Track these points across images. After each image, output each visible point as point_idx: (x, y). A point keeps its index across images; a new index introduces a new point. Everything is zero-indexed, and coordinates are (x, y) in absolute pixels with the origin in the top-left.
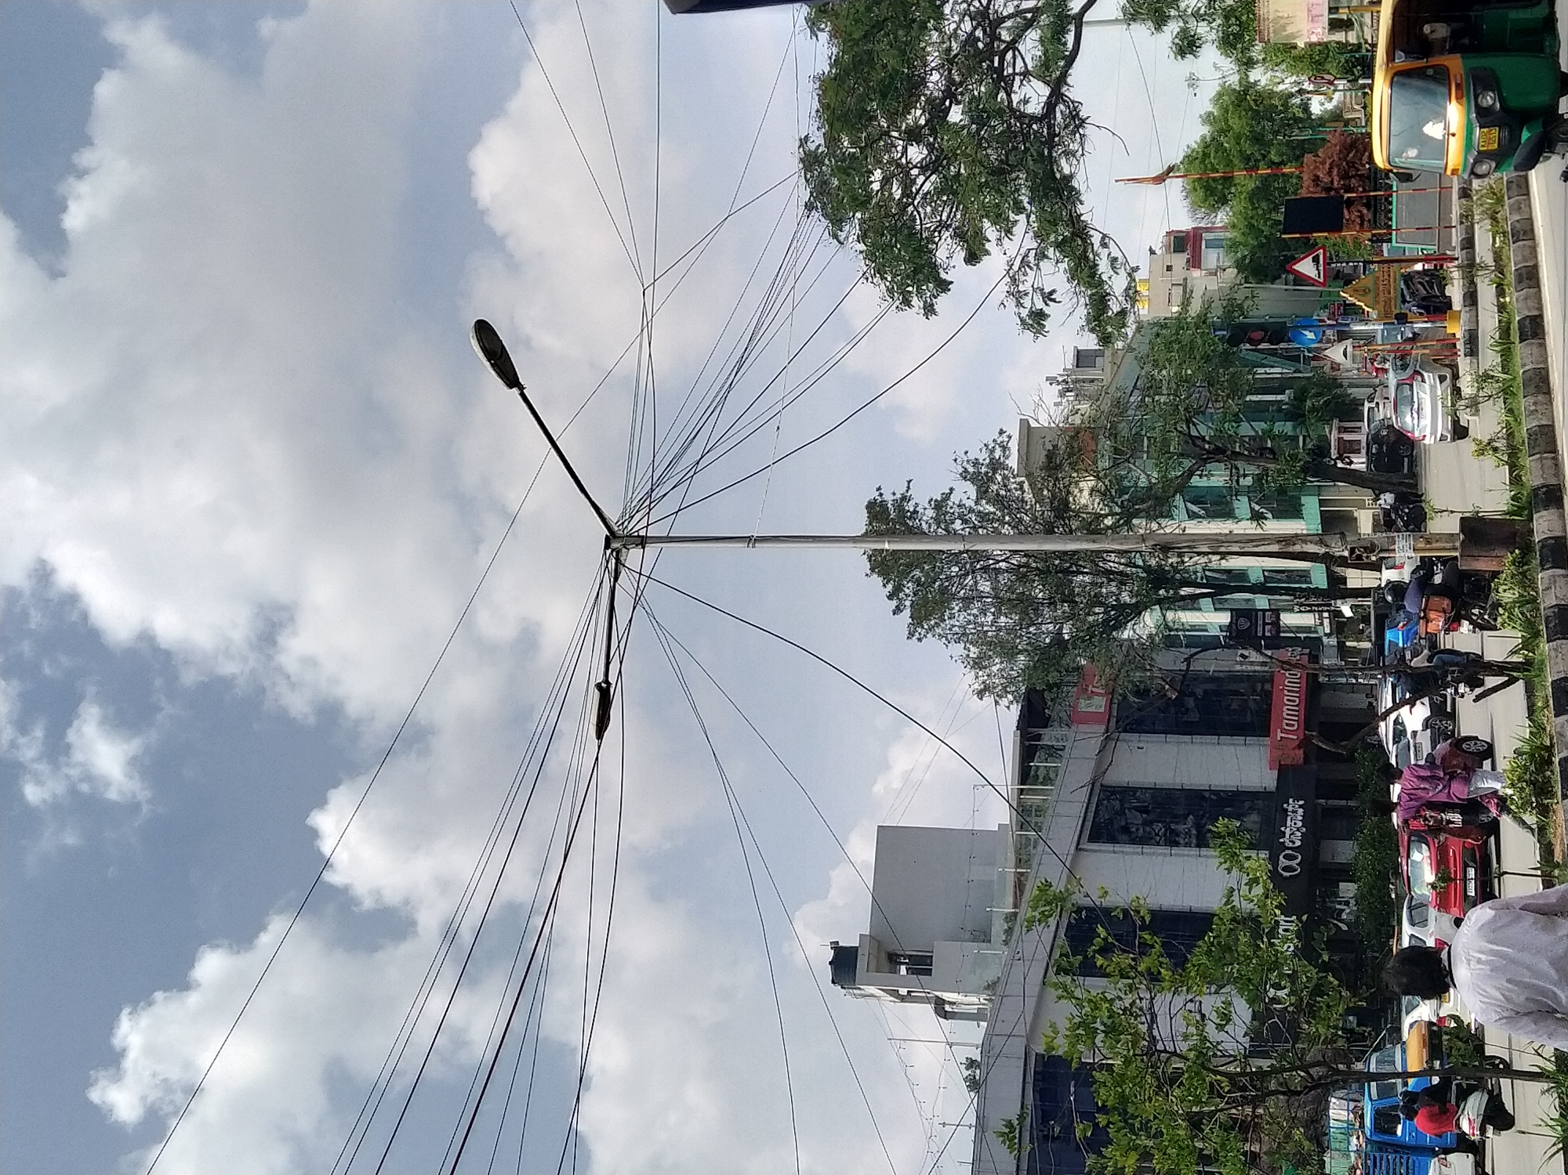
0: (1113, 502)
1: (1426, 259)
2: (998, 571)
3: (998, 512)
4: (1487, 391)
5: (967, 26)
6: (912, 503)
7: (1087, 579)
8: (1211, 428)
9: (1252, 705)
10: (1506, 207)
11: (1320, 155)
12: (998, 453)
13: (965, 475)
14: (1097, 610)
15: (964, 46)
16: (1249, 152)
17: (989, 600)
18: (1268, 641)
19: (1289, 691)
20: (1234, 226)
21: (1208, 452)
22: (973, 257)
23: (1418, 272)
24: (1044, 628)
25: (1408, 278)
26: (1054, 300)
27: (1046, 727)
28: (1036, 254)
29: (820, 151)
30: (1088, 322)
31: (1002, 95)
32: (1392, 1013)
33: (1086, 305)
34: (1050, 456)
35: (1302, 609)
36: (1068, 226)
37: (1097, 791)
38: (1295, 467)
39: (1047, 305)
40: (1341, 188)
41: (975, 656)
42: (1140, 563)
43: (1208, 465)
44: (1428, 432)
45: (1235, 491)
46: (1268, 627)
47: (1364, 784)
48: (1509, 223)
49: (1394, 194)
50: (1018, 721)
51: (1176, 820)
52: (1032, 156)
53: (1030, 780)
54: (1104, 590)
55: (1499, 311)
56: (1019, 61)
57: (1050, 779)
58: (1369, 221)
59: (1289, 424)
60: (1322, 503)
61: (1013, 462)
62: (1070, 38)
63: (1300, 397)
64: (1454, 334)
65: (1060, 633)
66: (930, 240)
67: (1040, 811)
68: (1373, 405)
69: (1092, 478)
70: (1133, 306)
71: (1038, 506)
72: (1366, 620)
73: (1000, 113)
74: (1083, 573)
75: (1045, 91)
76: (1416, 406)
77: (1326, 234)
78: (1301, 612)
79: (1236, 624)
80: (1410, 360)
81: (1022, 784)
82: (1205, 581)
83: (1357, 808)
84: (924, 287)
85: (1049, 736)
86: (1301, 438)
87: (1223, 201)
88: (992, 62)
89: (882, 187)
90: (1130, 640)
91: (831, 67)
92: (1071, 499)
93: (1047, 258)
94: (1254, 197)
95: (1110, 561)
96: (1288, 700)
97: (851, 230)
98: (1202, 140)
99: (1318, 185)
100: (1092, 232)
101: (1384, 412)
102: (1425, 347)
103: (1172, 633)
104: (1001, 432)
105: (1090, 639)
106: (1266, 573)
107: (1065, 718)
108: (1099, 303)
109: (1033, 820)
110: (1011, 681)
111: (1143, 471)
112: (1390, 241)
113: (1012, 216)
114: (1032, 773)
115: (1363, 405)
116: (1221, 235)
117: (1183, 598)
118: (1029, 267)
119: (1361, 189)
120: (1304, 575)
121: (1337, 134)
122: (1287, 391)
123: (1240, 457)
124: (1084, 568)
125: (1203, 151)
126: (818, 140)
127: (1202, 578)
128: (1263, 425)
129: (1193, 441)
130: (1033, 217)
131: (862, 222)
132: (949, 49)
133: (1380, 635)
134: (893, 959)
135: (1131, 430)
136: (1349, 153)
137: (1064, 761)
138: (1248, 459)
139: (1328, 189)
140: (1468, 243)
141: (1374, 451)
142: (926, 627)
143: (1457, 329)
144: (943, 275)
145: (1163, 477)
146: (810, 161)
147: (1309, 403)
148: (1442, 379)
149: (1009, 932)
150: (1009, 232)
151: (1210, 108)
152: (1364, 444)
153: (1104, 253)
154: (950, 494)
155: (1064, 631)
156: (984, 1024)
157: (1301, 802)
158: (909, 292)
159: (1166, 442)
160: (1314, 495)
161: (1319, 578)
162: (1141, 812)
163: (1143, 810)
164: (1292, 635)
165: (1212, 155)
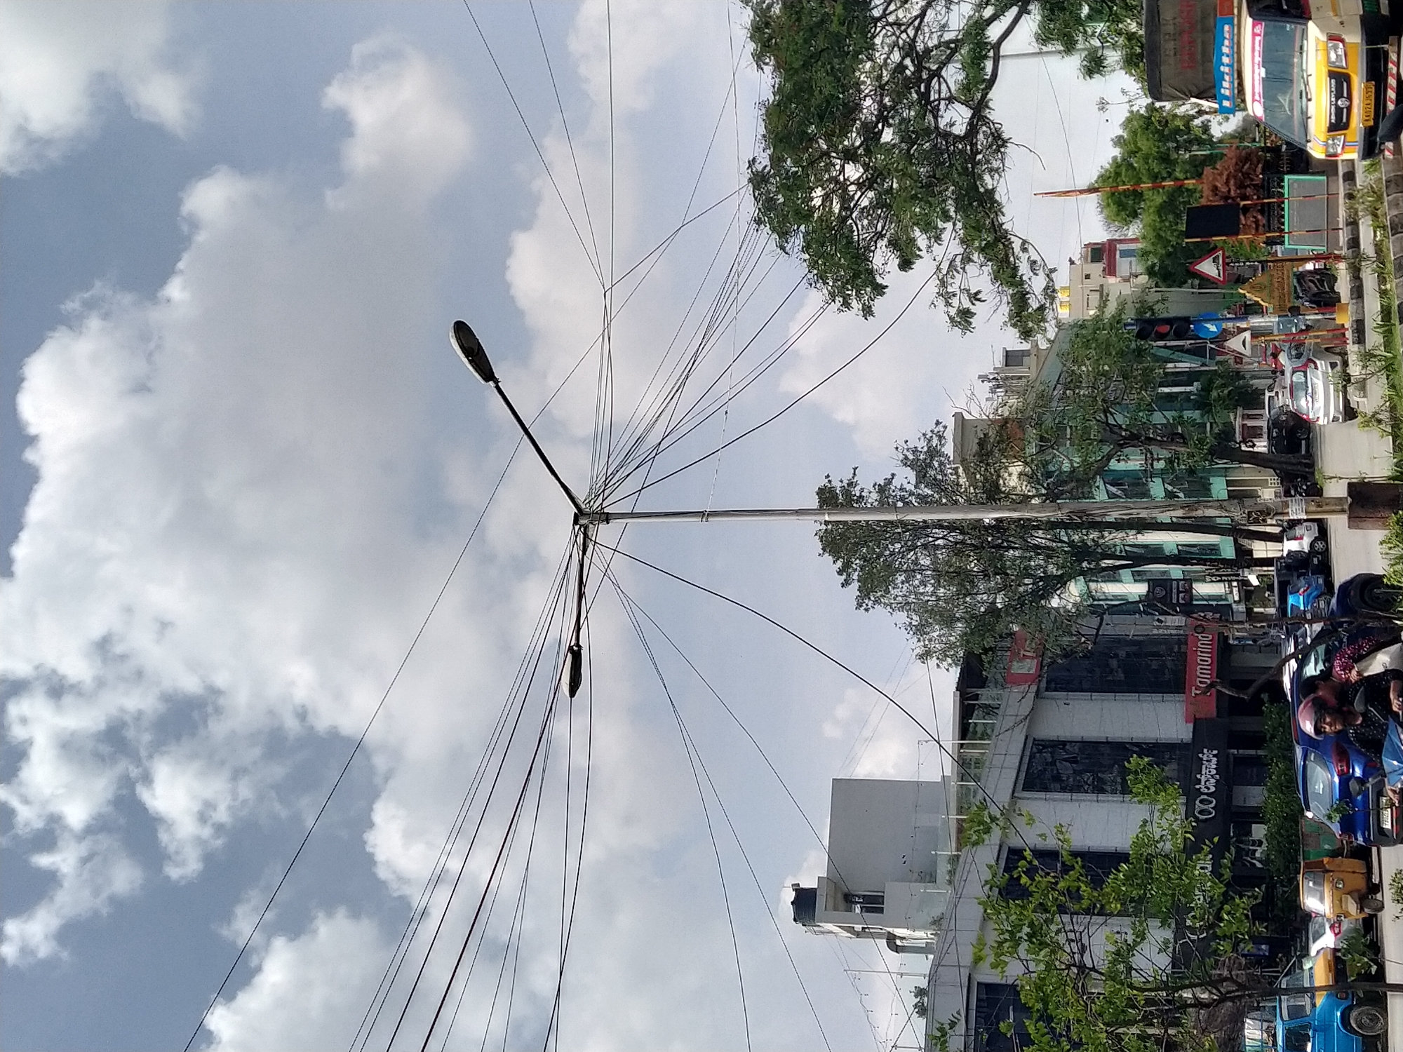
0: (1039, 484)
1: (1317, 258)
2: (937, 547)
3: (935, 495)
4: (1371, 369)
5: (896, 56)
6: (858, 488)
7: (1017, 553)
8: (1127, 417)
9: (1169, 664)
10: (1386, 204)
11: (1218, 167)
12: (935, 441)
13: (905, 462)
14: (1026, 581)
15: (894, 73)
16: (1156, 170)
17: (929, 572)
18: (1183, 608)
19: (1201, 652)
20: (1144, 238)
21: (1124, 438)
22: (906, 264)
23: (1310, 272)
24: (979, 597)
25: (1301, 277)
26: (979, 300)
27: (983, 687)
28: (962, 259)
29: (766, 171)
30: (1011, 318)
31: (930, 117)
32: (1301, 941)
33: (1008, 303)
34: (982, 443)
35: (1213, 579)
36: (990, 232)
37: (1030, 744)
38: (1203, 450)
39: (973, 304)
40: (1237, 197)
41: (917, 623)
42: (1066, 539)
43: (1125, 450)
44: (1321, 415)
45: (1149, 473)
46: (1181, 595)
47: (1272, 735)
48: (1388, 218)
49: (1286, 201)
50: (958, 683)
51: (1103, 769)
52: (957, 170)
53: (970, 735)
54: (1032, 563)
55: (1381, 297)
56: (944, 87)
57: (987, 734)
58: (1264, 226)
59: (1197, 412)
60: (1229, 483)
61: (949, 449)
62: (989, 65)
63: (1206, 389)
64: (1343, 325)
65: (994, 603)
66: (867, 248)
67: (978, 763)
68: (1273, 394)
69: (1020, 463)
70: (1051, 304)
71: (972, 488)
72: (1270, 588)
73: (927, 132)
74: (1013, 548)
75: (967, 113)
76: (1310, 391)
77: (1224, 238)
78: (1212, 581)
79: (1153, 593)
80: (1305, 350)
81: (962, 740)
82: (1124, 554)
83: (1266, 756)
84: (863, 292)
85: (986, 696)
86: (1208, 425)
87: (1135, 215)
88: (920, 88)
89: (823, 201)
90: (1057, 610)
91: (774, 96)
92: (1001, 482)
93: (973, 261)
94: (1161, 210)
95: (1037, 537)
96: (1201, 660)
97: (797, 241)
98: (1113, 161)
99: (1216, 195)
100: (1013, 239)
101: (1283, 399)
102: (1317, 337)
103: (1096, 603)
104: (938, 423)
105: (1021, 607)
106: (1180, 547)
107: (1000, 680)
108: (1020, 301)
109: (973, 771)
110: (951, 646)
111: (1067, 457)
112: (1282, 243)
113: (940, 224)
114: (971, 729)
115: (1264, 394)
116: (1132, 246)
117: (1105, 569)
118: (956, 270)
119: (1255, 197)
120: (1214, 548)
121: (1233, 148)
122: (1195, 383)
123: (1153, 442)
124: (1015, 544)
125: (1115, 171)
126: (764, 161)
127: (1121, 551)
128: (1174, 413)
129: (1110, 428)
130: (959, 225)
131: (806, 234)
132: (880, 76)
133: (1283, 600)
134: (849, 899)
135: (1054, 419)
136: (1244, 165)
137: (1000, 718)
138: (1161, 444)
139: (1226, 198)
140: (1353, 242)
141: (1275, 434)
142: (872, 598)
143: (1345, 319)
144: (879, 280)
145: (1085, 460)
146: (758, 180)
147: (1214, 394)
148: (1333, 365)
149: (952, 873)
150: (938, 239)
151: (1120, 132)
152: (1265, 430)
153: (1024, 257)
154: (892, 479)
155: (998, 601)
156: (931, 957)
157: (1215, 752)
158: (849, 295)
159: (1086, 430)
160: (1222, 476)
161: (1228, 552)
162: (1071, 762)
163: (1073, 761)
164: (1205, 603)
165: (1123, 174)
